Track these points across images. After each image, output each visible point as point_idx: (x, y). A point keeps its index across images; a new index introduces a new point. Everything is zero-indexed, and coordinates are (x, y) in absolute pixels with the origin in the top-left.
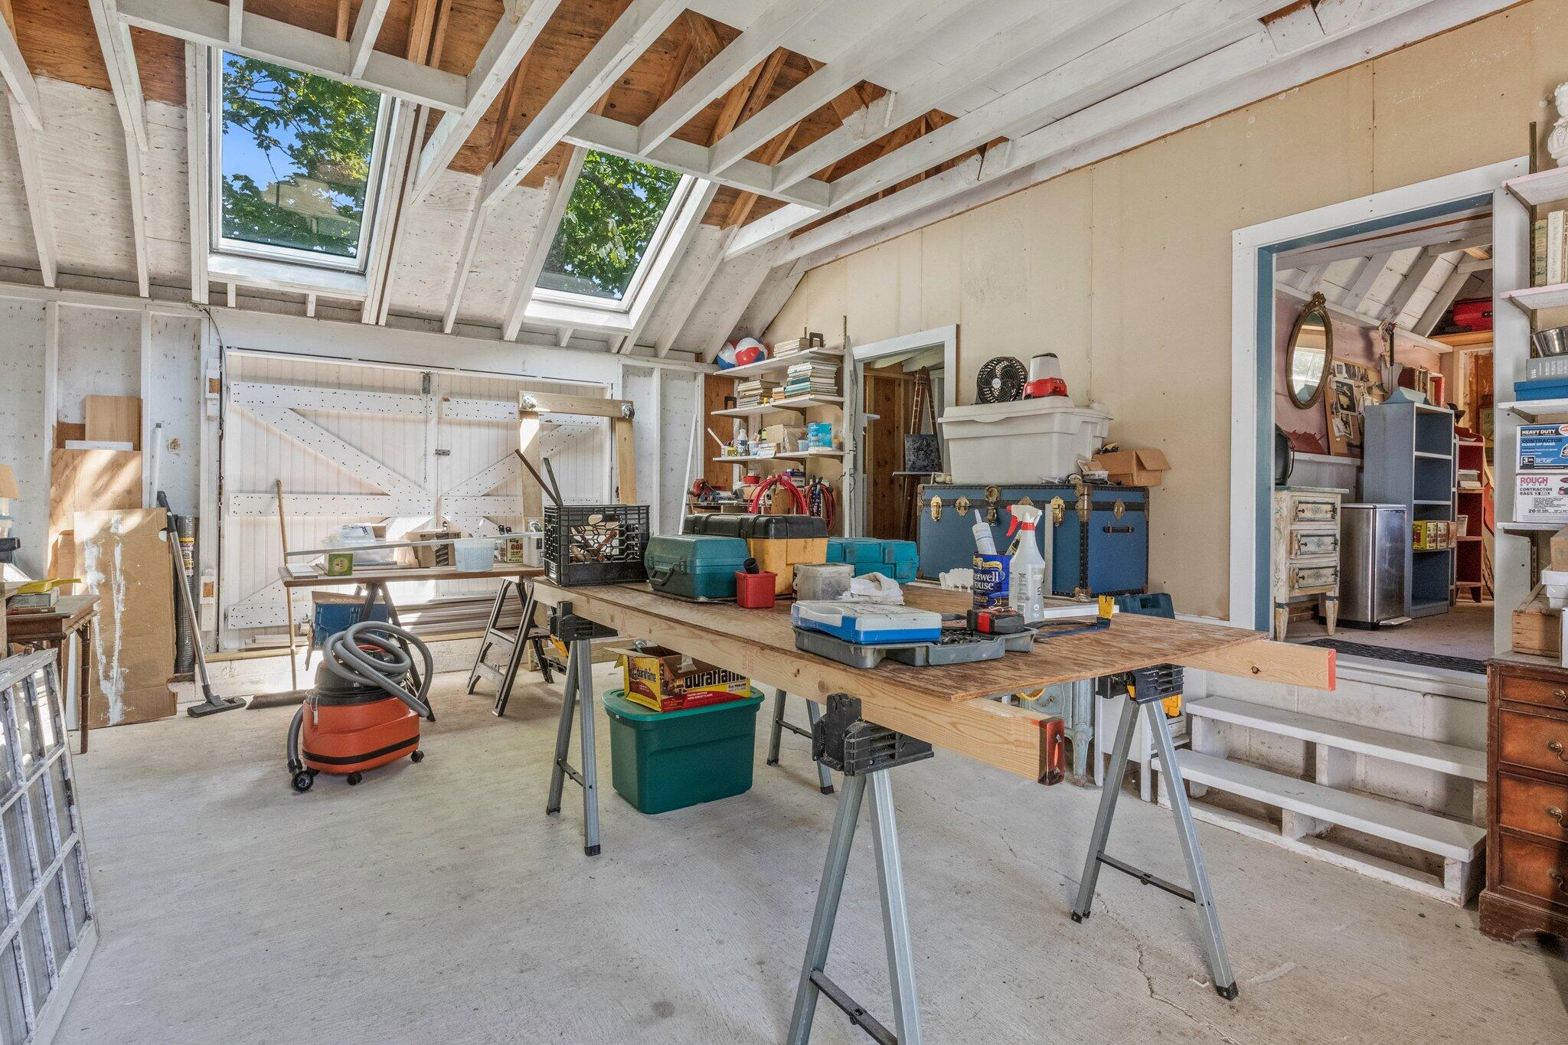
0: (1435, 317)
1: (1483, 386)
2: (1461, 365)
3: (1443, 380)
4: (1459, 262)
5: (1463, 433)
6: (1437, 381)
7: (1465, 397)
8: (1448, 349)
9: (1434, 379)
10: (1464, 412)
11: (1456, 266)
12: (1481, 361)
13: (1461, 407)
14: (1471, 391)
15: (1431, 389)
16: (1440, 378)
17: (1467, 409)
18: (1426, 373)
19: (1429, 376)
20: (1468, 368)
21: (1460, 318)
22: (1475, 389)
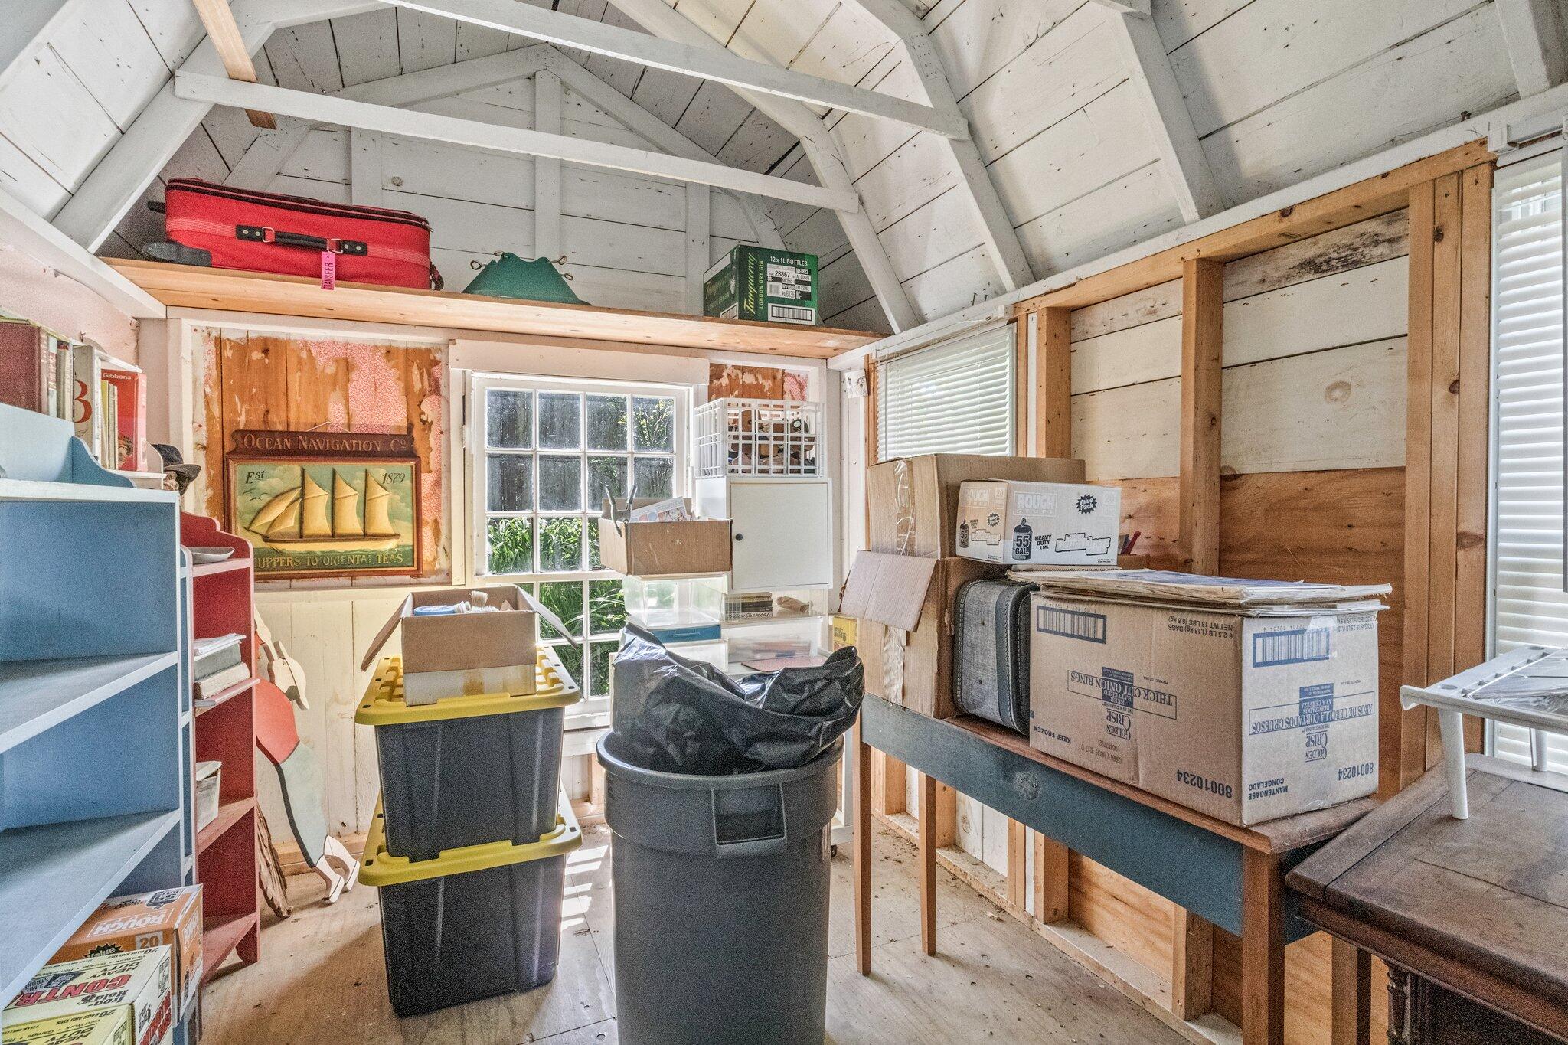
0: (115, 202)
1: (234, 410)
2: (186, 354)
3: (143, 383)
4: (183, 62)
5: (197, 534)
6: (123, 384)
7: (195, 431)
8: (156, 309)
9: (112, 377)
10: (196, 469)
11: (172, 75)
12: (228, 353)
13: (189, 456)
14: (210, 418)
15: (106, 405)
16: (134, 375)
17: (201, 461)
18: (86, 351)
19: (98, 366)
20: (202, 365)
21: (180, 224)
22: (217, 413)
